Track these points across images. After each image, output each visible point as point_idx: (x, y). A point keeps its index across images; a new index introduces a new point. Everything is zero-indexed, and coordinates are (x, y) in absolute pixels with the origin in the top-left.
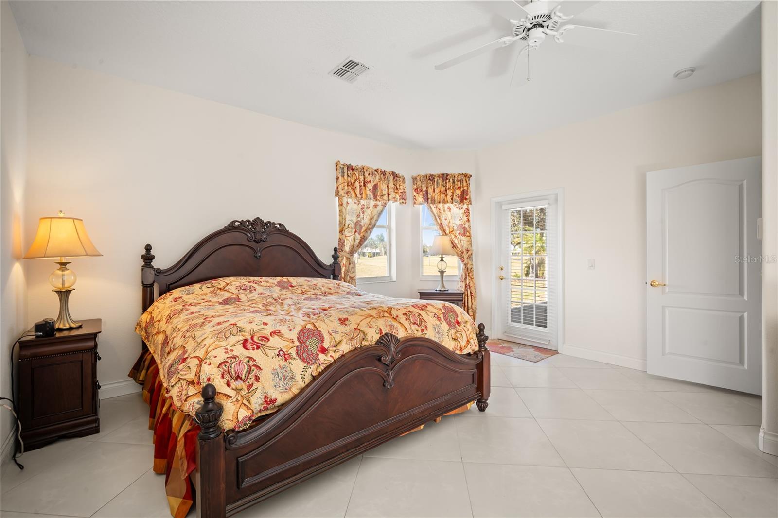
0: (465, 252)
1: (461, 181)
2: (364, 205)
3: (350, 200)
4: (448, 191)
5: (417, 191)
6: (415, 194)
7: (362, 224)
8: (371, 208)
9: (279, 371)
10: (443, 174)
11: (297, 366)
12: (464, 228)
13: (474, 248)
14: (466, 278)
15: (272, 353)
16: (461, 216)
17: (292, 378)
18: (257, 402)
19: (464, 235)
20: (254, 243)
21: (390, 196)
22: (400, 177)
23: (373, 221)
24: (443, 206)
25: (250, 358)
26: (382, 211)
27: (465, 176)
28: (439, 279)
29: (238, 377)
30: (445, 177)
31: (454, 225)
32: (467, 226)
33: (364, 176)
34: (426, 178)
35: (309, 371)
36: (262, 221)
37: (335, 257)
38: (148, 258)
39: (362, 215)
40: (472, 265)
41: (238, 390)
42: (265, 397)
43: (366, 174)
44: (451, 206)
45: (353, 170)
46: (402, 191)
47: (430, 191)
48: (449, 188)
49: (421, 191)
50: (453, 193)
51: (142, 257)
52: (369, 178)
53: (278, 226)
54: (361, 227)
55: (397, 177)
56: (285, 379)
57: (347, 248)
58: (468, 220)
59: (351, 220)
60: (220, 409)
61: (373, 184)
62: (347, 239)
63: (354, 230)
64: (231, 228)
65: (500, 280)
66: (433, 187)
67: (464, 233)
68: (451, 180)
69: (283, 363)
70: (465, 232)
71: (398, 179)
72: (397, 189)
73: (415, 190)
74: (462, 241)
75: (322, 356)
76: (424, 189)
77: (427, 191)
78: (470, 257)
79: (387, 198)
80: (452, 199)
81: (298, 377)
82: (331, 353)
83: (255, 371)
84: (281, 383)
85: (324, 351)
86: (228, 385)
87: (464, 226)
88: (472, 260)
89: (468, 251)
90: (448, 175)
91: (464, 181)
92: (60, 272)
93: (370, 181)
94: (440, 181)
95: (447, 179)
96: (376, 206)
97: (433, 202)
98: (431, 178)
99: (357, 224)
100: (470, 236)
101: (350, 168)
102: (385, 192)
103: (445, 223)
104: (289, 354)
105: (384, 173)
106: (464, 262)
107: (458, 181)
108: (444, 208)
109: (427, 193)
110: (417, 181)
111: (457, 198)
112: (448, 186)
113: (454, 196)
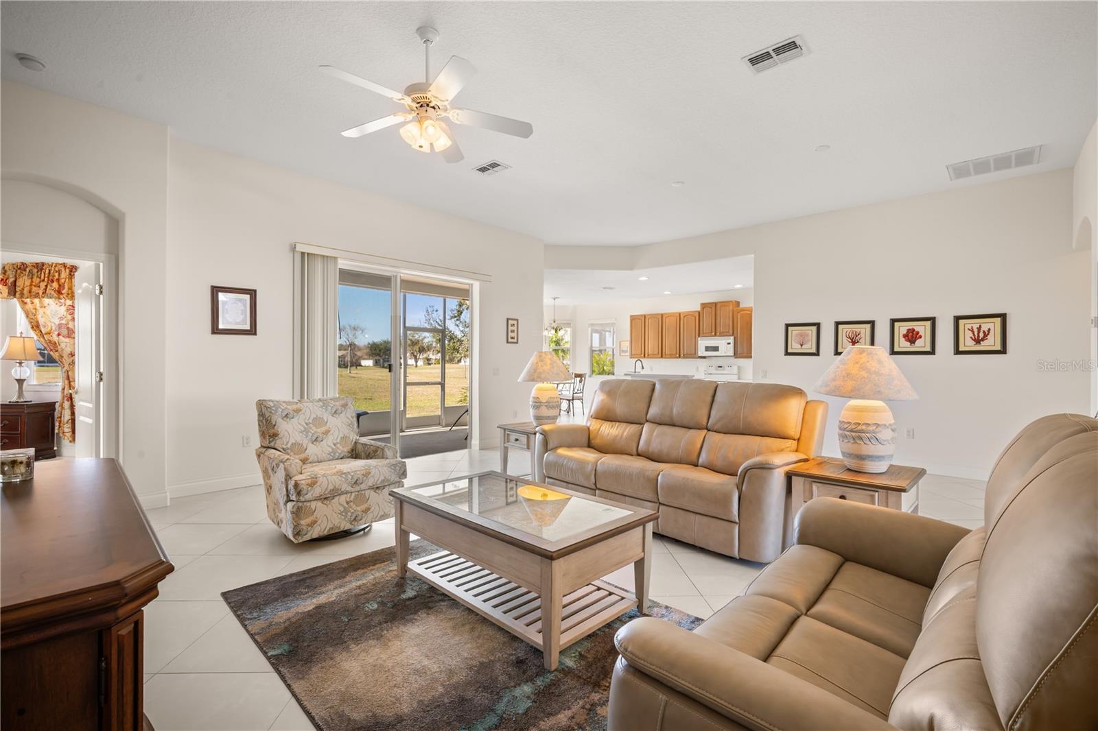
0: (66, 357)
1: (59, 272)
5: (5, 282)
10: (37, 264)
12: (67, 328)
14: (64, 388)
16: (63, 313)
19: (68, 336)
24: (39, 301)
27: (65, 266)
30: (40, 267)
31: (52, 324)
32: (70, 326)
34: (17, 267)
44: (50, 301)
47: (20, 283)
48: (43, 280)
49: (9, 282)
50: (46, 286)
58: (73, 319)
66: (24, 278)
68: (47, 271)
70: (69, 333)
76: (12, 280)
77: (15, 282)
78: (72, 364)
80: (46, 293)
87: (66, 325)
89: (72, 355)
90: (43, 264)
91: (63, 273)
94: (34, 271)
95: (43, 269)
97: (23, 295)
98: (22, 267)
100: (73, 337)
103: (41, 321)
106: (65, 368)
107: (56, 272)
108: (40, 303)
109: (15, 285)
110: (6, 271)
111: (53, 292)
112: (42, 277)
113: (48, 289)
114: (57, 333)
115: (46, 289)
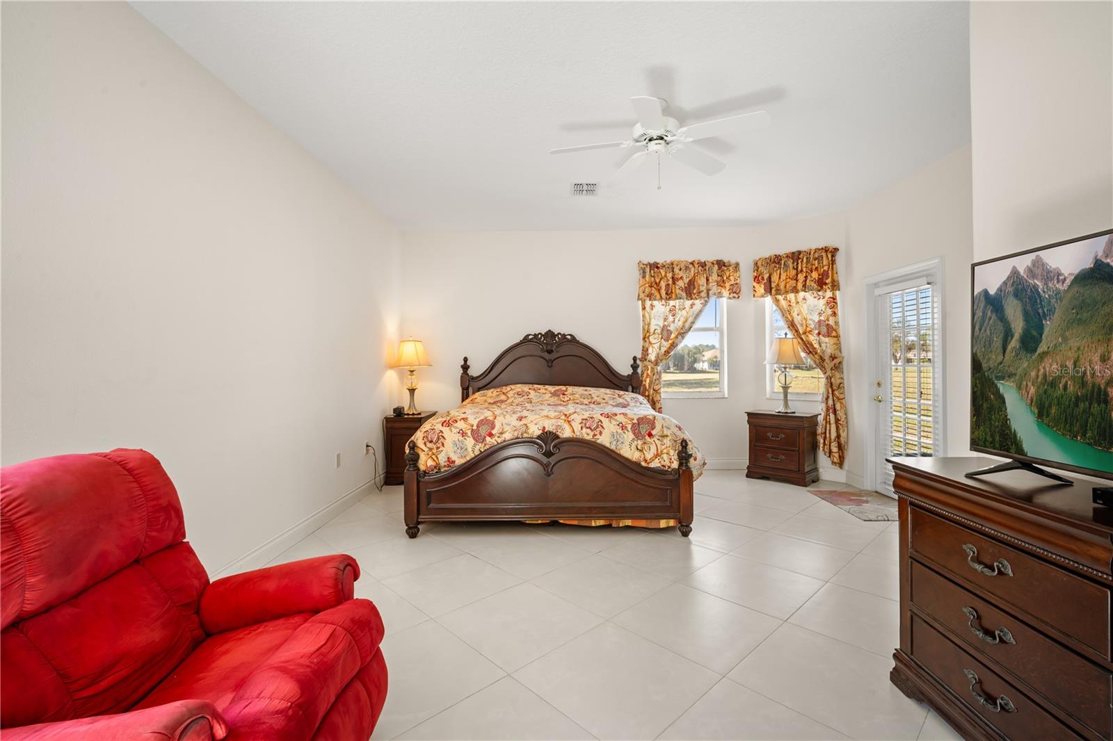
0: (827, 360)
1: (819, 259)
2: (675, 306)
3: (655, 303)
4: (799, 275)
5: (758, 280)
6: (755, 284)
7: (672, 328)
8: (687, 309)
9: (457, 442)
10: (793, 253)
11: (470, 442)
12: (828, 325)
13: (844, 353)
14: (827, 398)
15: (455, 431)
16: (823, 308)
17: (466, 449)
18: (442, 460)
19: (828, 335)
20: (546, 353)
21: (710, 292)
22: (730, 266)
23: (687, 325)
24: (795, 296)
25: (441, 431)
26: (701, 311)
27: (826, 251)
28: (782, 396)
29: (431, 442)
30: (796, 256)
31: (811, 322)
32: (831, 322)
33: (673, 272)
34: (771, 260)
35: (478, 447)
36: (553, 333)
37: (635, 367)
38: (465, 367)
39: (671, 318)
40: (842, 378)
41: (431, 449)
42: (448, 458)
43: (676, 270)
44: (808, 295)
45: (658, 268)
46: (732, 282)
47: (775, 278)
48: (802, 271)
49: (763, 279)
50: (806, 277)
51: (462, 366)
52: (679, 274)
53: (569, 337)
54: (670, 332)
55: (725, 266)
56: (461, 449)
57: (652, 357)
58: (834, 314)
59: (657, 325)
60: (418, 457)
61: (687, 281)
62: (653, 347)
63: (660, 336)
64: (526, 340)
65: (878, 403)
66: (778, 272)
67: (828, 332)
68: (805, 260)
69: (461, 438)
70: (831, 331)
71: (725, 268)
72: (723, 281)
73: (755, 278)
74: (823, 345)
75: (488, 439)
76: (766, 276)
77: (770, 278)
78: (838, 367)
79: (705, 295)
80: (804, 286)
81: (470, 450)
82: (496, 438)
83: (442, 440)
84: (459, 451)
85: (491, 435)
86: (425, 444)
87: (827, 322)
88: (843, 372)
89: (833, 358)
90: (800, 252)
91: (824, 259)
92: (410, 377)
93: (681, 278)
94: (790, 262)
95: (799, 258)
96: (692, 305)
97: (778, 292)
98: (776, 260)
99: (664, 328)
100: (837, 337)
101: (655, 266)
102: (703, 288)
103: (797, 320)
104: (466, 433)
105: (703, 265)
106: (827, 374)
107: (815, 259)
108: (796, 298)
109: (770, 281)
110: (758, 267)
111: (813, 284)
112: (800, 268)
113: (808, 281)
114: (817, 331)
115: (806, 281)
